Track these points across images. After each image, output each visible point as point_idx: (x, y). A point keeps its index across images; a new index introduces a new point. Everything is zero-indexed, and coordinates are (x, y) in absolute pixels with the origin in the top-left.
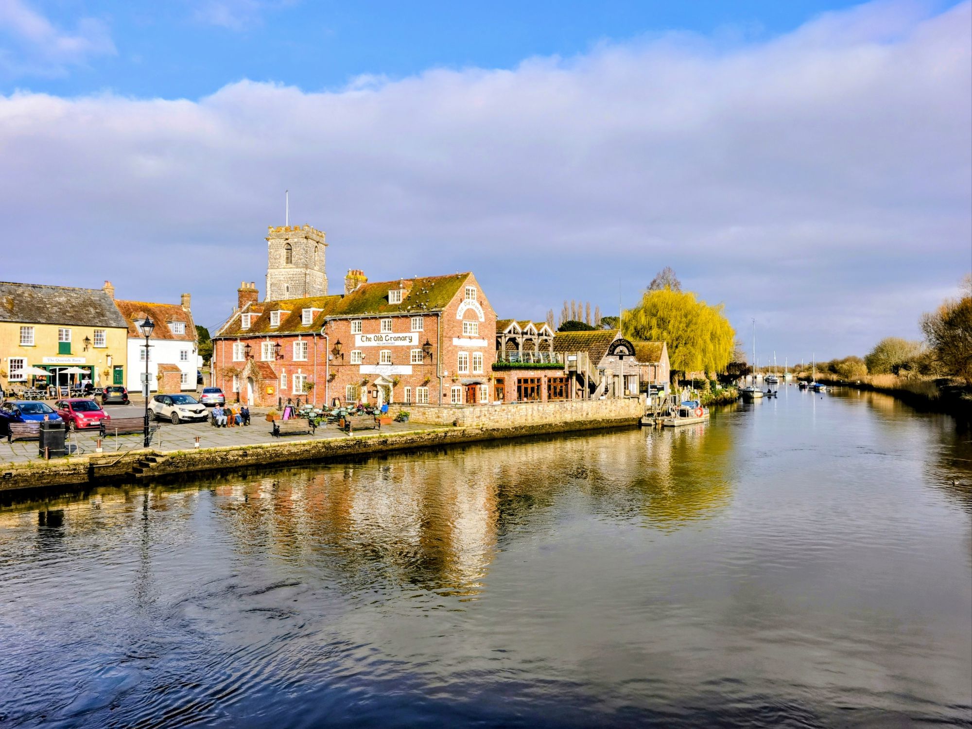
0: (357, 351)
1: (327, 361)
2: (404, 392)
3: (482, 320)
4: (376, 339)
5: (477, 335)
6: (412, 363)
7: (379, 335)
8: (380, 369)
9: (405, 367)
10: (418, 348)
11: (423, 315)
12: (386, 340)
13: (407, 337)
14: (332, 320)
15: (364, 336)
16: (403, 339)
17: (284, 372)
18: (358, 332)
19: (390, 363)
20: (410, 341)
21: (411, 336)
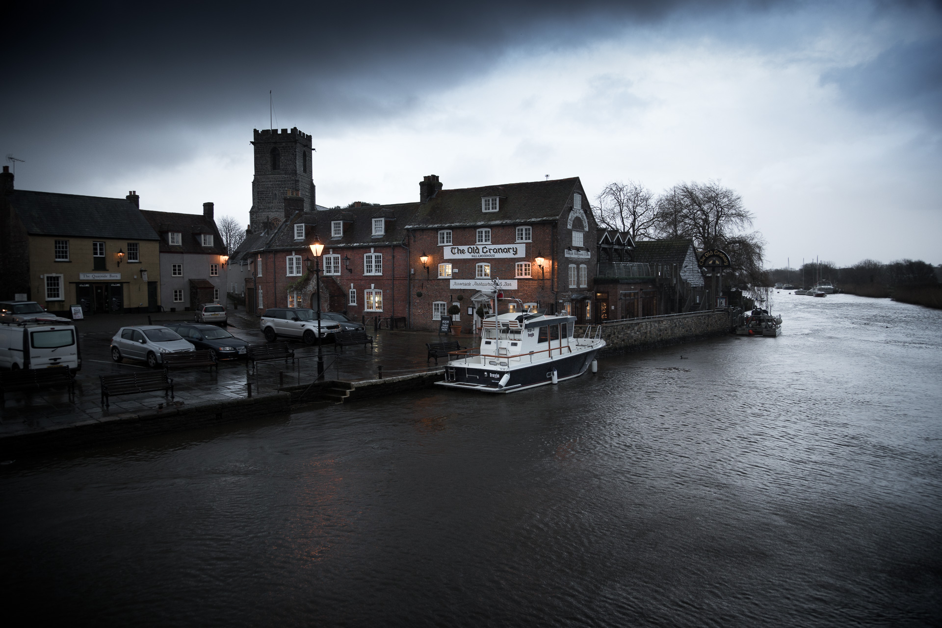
0: (445, 264)
3: (587, 229)
4: (470, 251)
5: (582, 246)
6: (517, 277)
7: (475, 246)
8: (476, 284)
9: (508, 281)
10: (524, 261)
11: (532, 224)
12: (483, 252)
13: (510, 248)
14: (414, 230)
15: (455, 248)
16: (505, 250)
17: (352, 288)
18: (446, 244)
19: (489, 277)
20: (514, 253)
21: (516, 248)
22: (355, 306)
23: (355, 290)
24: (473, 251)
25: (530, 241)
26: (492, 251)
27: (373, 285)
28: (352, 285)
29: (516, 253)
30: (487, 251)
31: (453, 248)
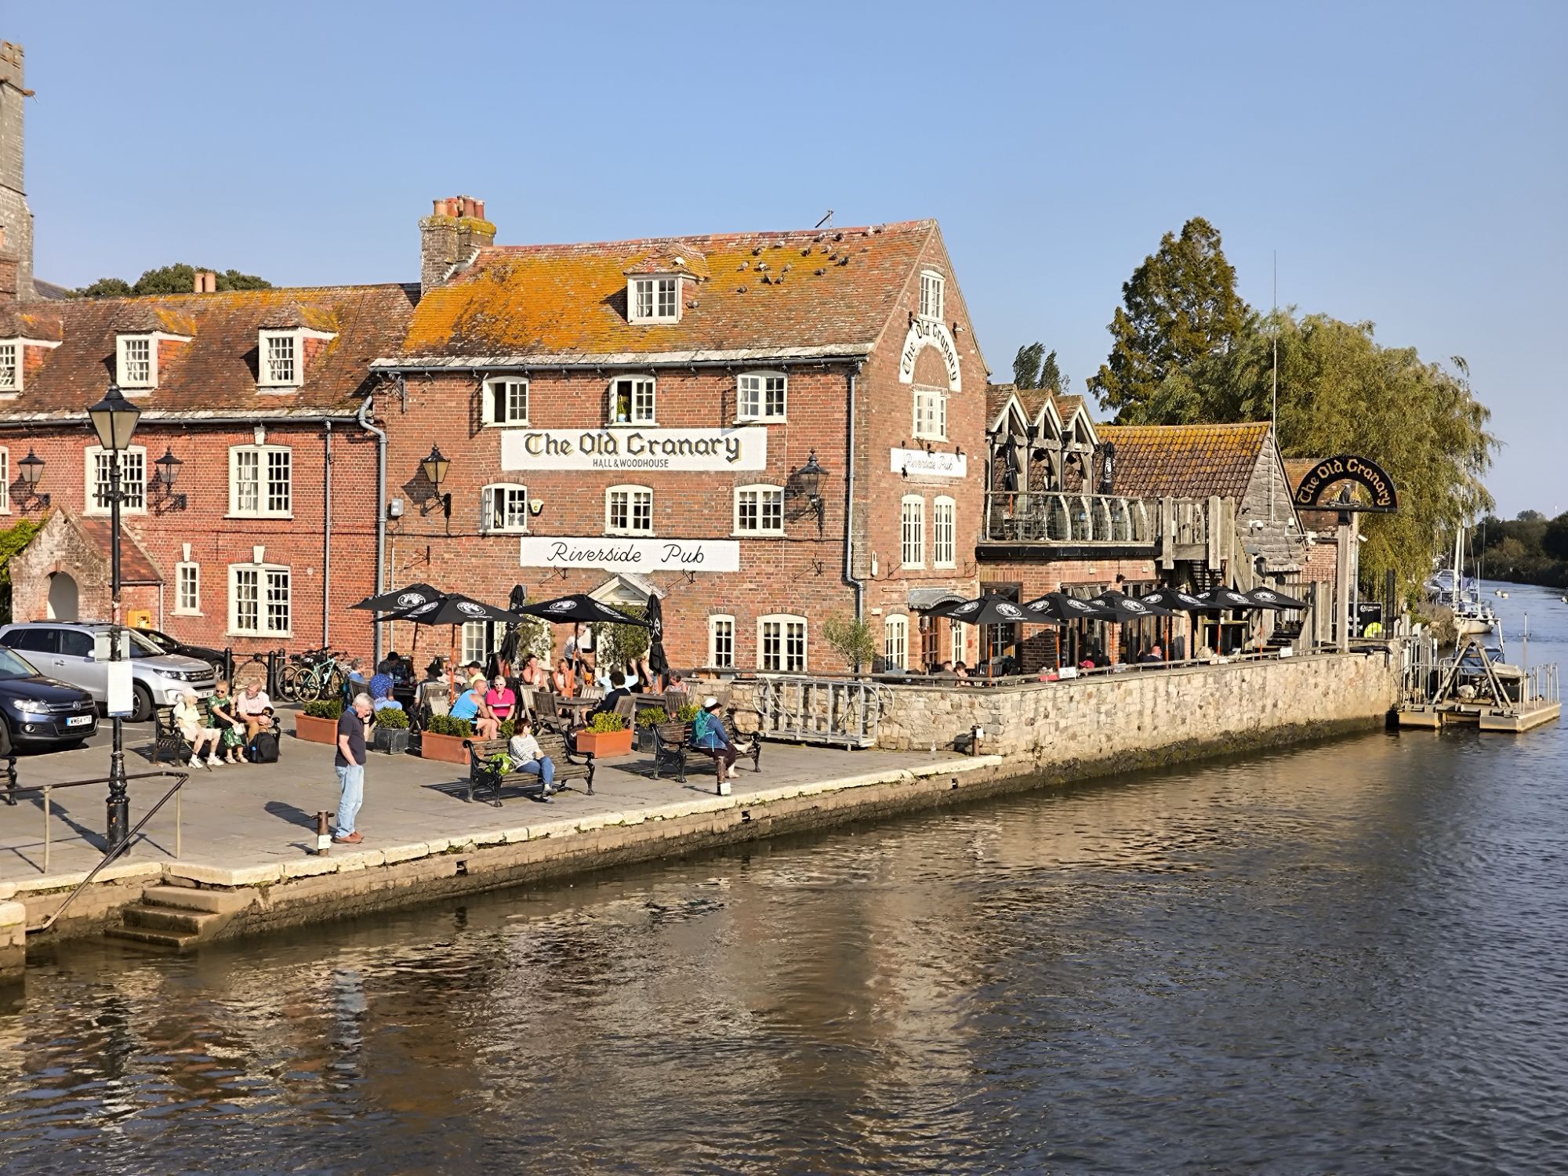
0: (507, 488)
1: (383, 517)
3: (956, 386)
4: (588, 448)
5: (943, 439)
6: (738, 531)
7: (602, 432)
9: (712, 545)
10: (764, 481)
11: (788, 366)
12: (629, 450)
13: (718, 441)
15: (539, 436)
17: (187, 557)
18: (509, 422)
19: (649, 532)
20: (732, 456)
21: (736, 440)
23: (196, 566)
24: (597, 446)
25: (782, 419)
26: (657, 448)
27: (259, 552)
28: (187, 548)
29: (734, 455)
30: (642, 449)
31: (532, 435)
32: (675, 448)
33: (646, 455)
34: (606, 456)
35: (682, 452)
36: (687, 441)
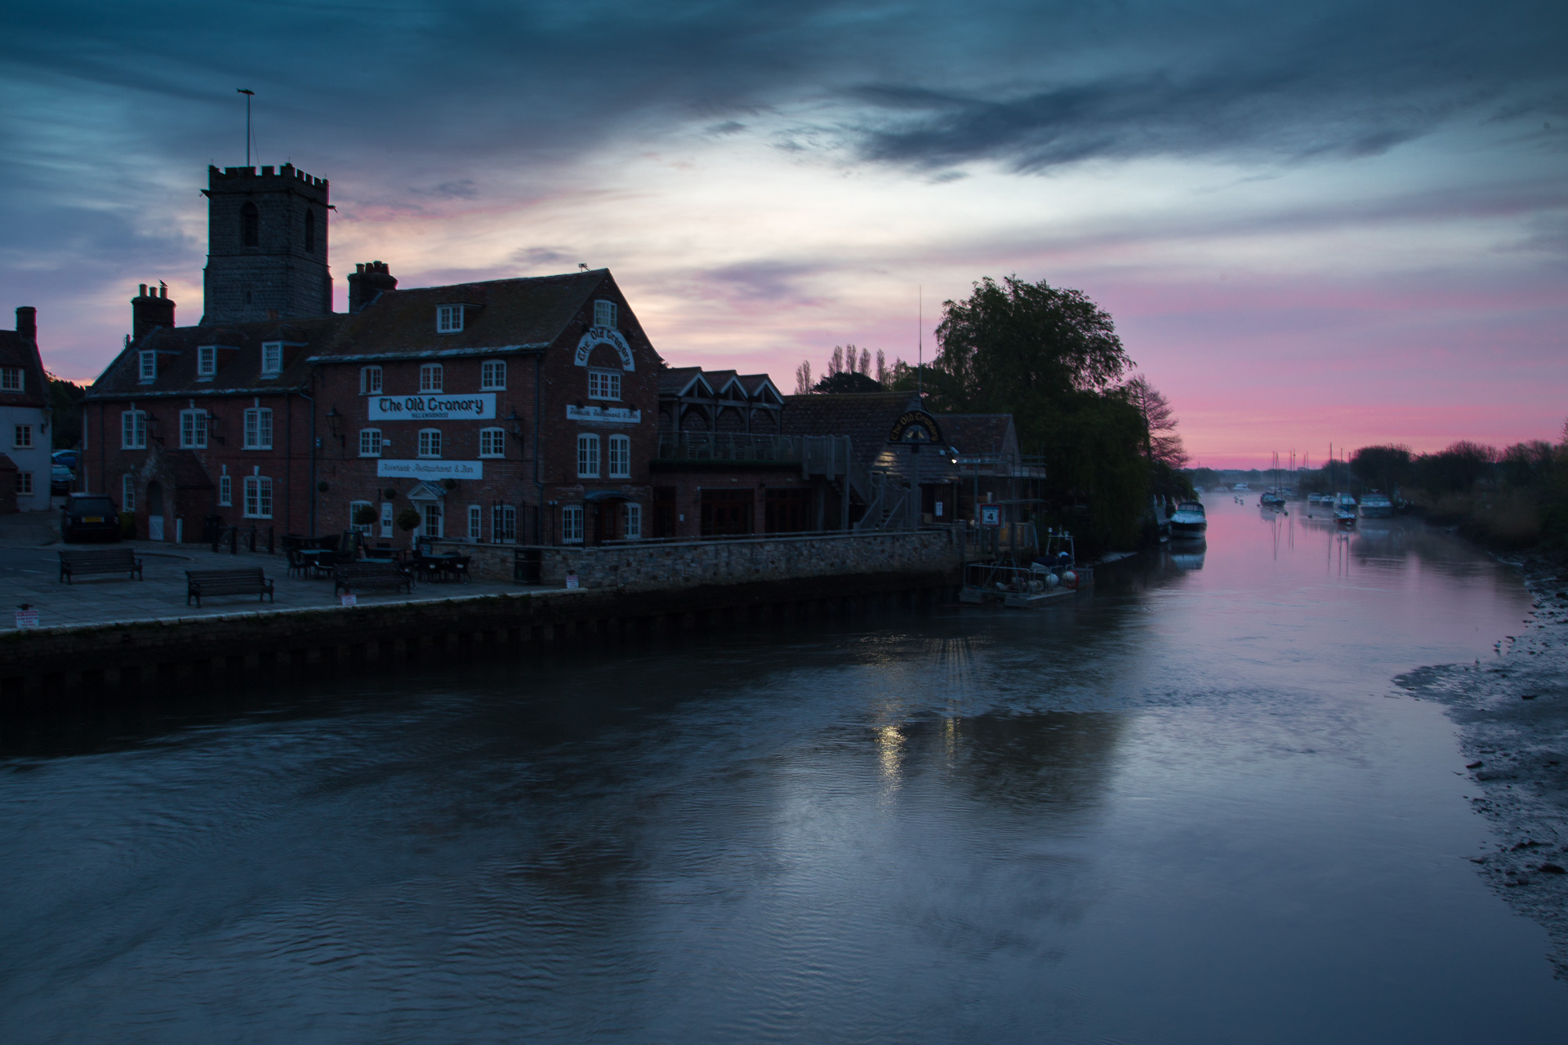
0: (371, 430)
1: (313, 449)
2: (466, 517)
3: (631, 367)
4: (410, 406)
5: (618, 399)
6: (482, 456)
7: (416, 397)
8: (419, 468)
9: (469, 464)
10: (494, 426)
11: (505, 356)
12: (430, 408)
13: (472, 402)
14: (322, 365)
15: (386, 400)
16: (465, 405)
17: (224, 473)
18: (373, 392)
19: (438, 456)
20: (479, 410)
21: (481, 401)
22: (228, 508)
23: (228, 477)
24: (418, 405)
25: (503, 388)
26: (443, 406)
27: (256, 469)
28: (224, 467)
29: (480, 410)
30: (436, 406)
31: (383, 399)
32: (452, 406)
33: (438, 411)
34: (419, 411)
35: (455, 409)
36: (457, 402)
